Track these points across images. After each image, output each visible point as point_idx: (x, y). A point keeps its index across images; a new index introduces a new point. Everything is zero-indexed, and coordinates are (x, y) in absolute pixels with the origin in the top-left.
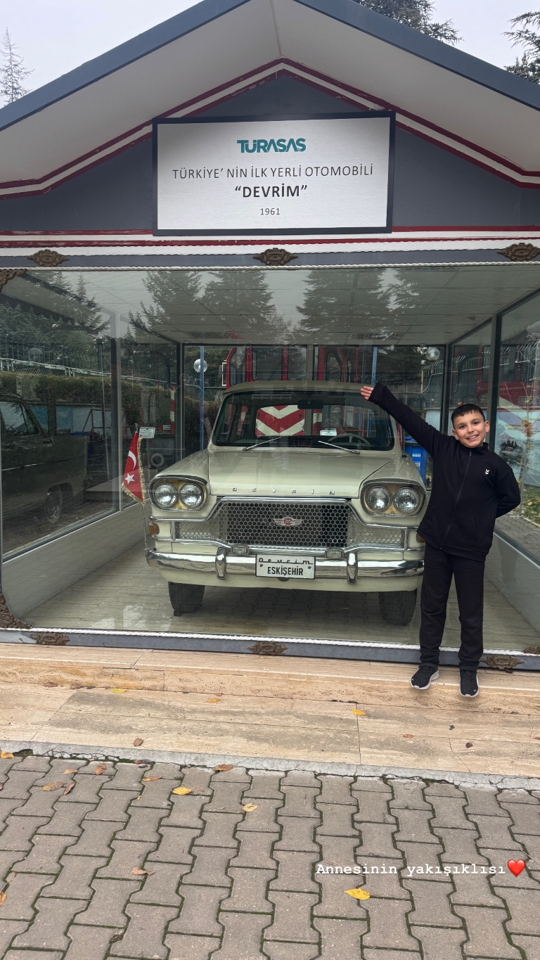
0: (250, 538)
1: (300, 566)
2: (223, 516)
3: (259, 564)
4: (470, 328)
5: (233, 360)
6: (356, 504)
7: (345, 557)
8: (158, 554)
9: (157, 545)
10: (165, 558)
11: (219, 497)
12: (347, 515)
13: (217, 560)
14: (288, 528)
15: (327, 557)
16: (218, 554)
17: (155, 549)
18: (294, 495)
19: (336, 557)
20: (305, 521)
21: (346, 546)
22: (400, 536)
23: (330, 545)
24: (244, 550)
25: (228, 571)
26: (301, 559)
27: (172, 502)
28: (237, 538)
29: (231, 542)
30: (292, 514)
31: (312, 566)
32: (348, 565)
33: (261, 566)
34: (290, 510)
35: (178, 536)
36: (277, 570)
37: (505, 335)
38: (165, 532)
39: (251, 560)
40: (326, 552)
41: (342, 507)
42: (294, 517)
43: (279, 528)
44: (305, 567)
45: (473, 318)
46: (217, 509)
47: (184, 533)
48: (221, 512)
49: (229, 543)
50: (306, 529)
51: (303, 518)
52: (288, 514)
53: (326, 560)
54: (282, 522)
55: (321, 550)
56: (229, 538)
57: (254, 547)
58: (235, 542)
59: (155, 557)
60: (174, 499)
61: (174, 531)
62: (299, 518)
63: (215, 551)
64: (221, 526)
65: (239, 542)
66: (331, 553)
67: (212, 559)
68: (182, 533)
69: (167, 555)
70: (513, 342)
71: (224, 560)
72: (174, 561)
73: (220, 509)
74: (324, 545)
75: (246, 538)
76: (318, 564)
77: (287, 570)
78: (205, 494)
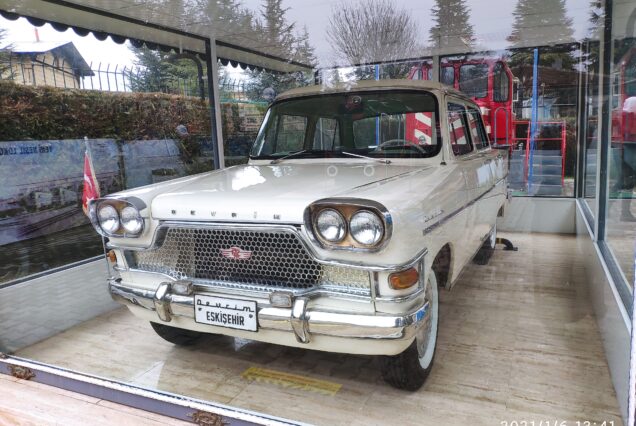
0: (202, 272)
1: (241, 314)
3: (197, 307)
6: (307, 232)
7: (293, 305)
11: (162, 221)
13: (155, 297)
14: (238, 261)
16: (158, 290)
17: (120, 280)
18: (234, 219)
19: (282, 304)
20: (255, 253)
22: (368, 279)
24: (184, 288)
26: (241, 305)
27: (115, 227)
30: (239, 243)
31: (254, 315)
32: (292, 316)
33: (200, 309)
34: (236, 238)
35: (134, 265)
36: (217, 317)
38: (120, 260)
42: (242, 248)
43: (228, 261)
44: (246, 315)
46: (162, 235)
50: (257, 263)
51: (252, 249)
52: (234, 243)
53: (271, 307)
54: (229, 254)
60: (116, 224)
61: (124, 259)
62: (247, 249)
66: (276, 298)
68: (139, 263)
71: (164, 298)
74: (279, 284)
75: (197, 271)
77: (227, 317)
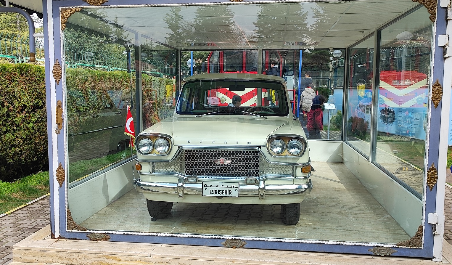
0: (199, 172)
1: (230, 189)
2: (182, 158)
3: (204, 188)
4: (361, 38)
5: (211, 59)
6: (264, 150)
7: (257, 183)
8: (141, 183)
9: (141, 177)
10: (145, 185)
11: (180, 146)
12: (258, 157)
13: (178, 186)
14: (222, 165)
15: (246, 183)
16: (179, 182)
17: (140, 180)
18: (226, 145)
19: (251, 183)
20: (233, 161)
21: (258, 176)
22: (292, 169)
23: (249, 176)
24: (195, 180)
25: (185, 192)
26: (230, 185)
27: (150, 150)
28: (191, 172)
29: (187, 174)
30: (225, 156)
31: (237, 189)
32: (259, 188)
33: (206, 189)
34: (223, 154)
35: (153, 171)
36: (216, 192)
37: (383, 42)
38: (145, 169)
39: (200, 186)
40: (246, 180)
41: (256, 152)
42: (226, 159)
43: (217, 165)
44: (233, 189)
45: (363, 32)
46: (178, 154)
47: (157, 170)
48: (181, 156)
49: (185, 175)
50: (233, 166)
51: (232, 159)
52: (222, 156)
53: (246, 185)
54: (218, 162)
55: (243, 178)
56: (186, 172)
57: (201, 178)
58: (189, 174)
59: (140, 184)
60: (151, 148)
61: (151, 168)
62: (229, 159)
63: (176, 180)
64: (181, 165)
65: (192, 174)
66: (248, 181)
67: (175, 186)
68: (156, 170)
69: (147, 184)
70: (388, 46)
71: (182, 186)
72: (151, 187)
73: (180, 154)
74: (244, 175)
75: (196, 172)
76: (241, 187)
77: (222, 192)
78: (170, 145)
